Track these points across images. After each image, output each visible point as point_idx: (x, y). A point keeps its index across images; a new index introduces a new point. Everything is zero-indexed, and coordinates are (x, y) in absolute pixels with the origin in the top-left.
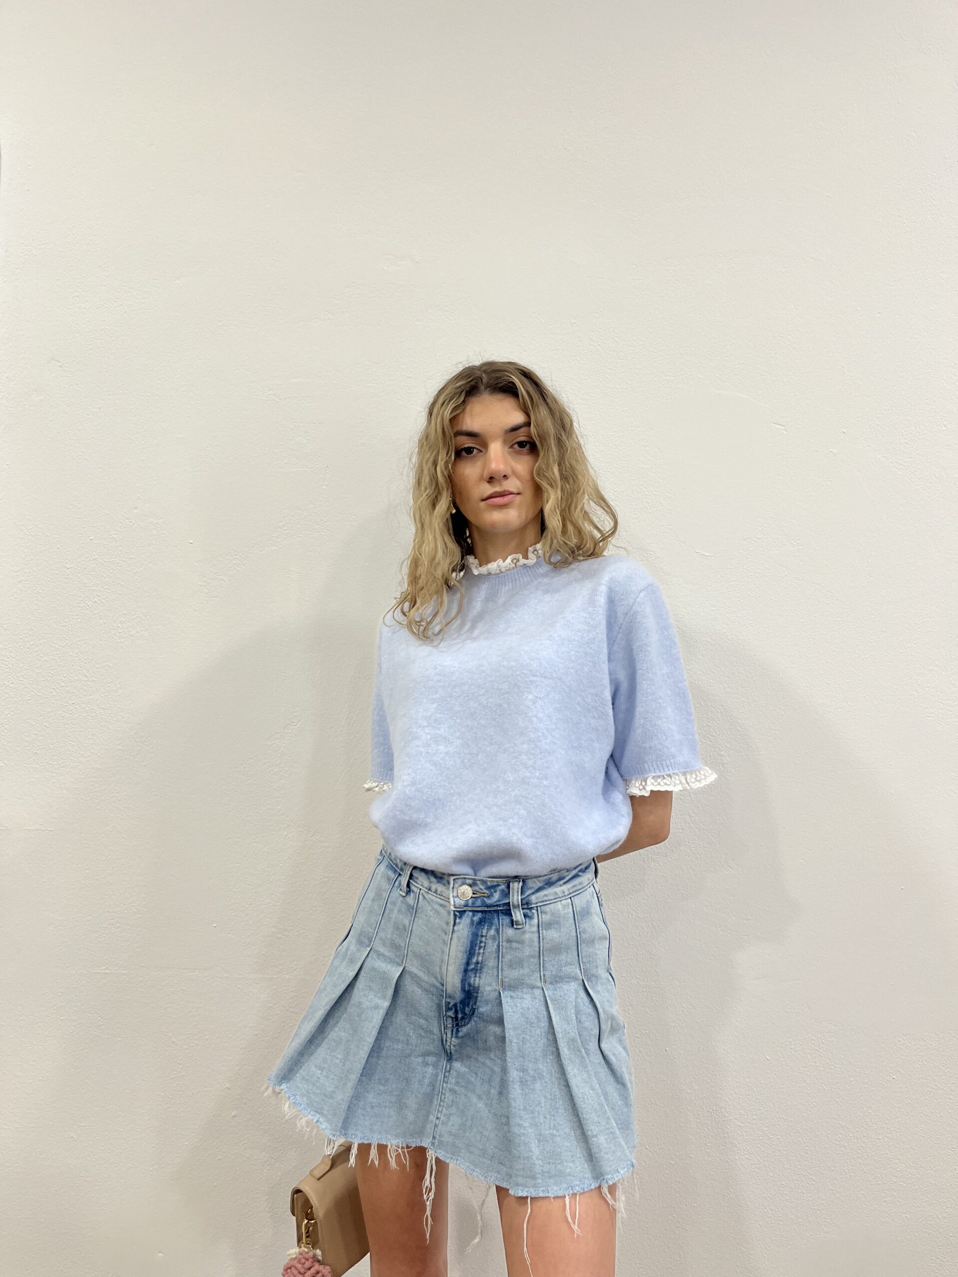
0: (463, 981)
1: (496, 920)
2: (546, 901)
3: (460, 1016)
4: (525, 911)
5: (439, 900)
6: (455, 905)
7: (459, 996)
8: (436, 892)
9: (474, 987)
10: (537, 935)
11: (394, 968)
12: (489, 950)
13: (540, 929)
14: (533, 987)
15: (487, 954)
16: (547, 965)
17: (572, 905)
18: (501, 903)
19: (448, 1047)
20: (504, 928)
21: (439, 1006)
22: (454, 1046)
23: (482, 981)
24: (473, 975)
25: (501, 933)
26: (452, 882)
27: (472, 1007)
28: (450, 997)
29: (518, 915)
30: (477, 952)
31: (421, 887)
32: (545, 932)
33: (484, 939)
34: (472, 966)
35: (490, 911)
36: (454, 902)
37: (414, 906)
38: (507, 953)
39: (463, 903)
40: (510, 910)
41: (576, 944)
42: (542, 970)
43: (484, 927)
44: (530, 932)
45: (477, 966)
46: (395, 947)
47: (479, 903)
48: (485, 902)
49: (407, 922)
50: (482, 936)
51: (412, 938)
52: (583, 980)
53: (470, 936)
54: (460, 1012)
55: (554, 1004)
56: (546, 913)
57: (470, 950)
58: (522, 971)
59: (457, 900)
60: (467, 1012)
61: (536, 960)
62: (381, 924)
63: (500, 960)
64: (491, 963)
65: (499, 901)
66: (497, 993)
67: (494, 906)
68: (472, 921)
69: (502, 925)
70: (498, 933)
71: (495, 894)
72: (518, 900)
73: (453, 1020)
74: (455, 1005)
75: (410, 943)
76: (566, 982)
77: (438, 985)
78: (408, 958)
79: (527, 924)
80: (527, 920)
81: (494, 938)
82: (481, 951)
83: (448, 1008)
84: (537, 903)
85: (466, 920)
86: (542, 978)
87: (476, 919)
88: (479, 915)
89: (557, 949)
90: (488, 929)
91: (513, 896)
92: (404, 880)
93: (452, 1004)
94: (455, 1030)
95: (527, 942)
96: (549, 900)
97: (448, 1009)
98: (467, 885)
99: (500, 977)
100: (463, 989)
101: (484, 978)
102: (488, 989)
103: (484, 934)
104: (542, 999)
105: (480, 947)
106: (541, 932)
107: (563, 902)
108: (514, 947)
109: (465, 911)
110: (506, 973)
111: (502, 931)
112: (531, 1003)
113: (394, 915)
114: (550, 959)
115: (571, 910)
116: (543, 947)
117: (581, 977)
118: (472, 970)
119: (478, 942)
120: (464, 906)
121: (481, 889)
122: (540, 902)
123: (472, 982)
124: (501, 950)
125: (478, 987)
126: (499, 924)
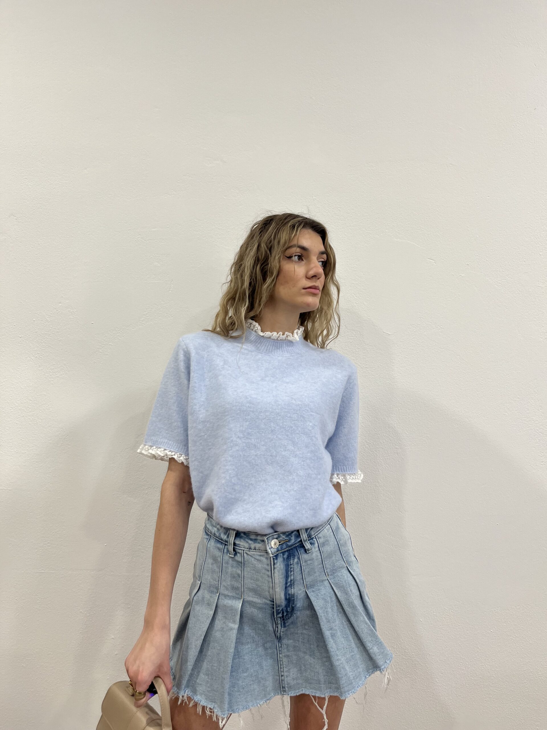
0: (285, 594)
1: (296, 552)
2: (319, 531)
3: (285, 614)
4: (310, 541)
5: (259, 554)
6: (272, 553)
7: (284, 603)
8: (255, 549)
9: (292, 595)
10: (319, 552)
11: (237, 602)
12: (296, 571)
13: (320, 547)
14: (323, 581)
15: (295, 573)
16: (327, 566)
17: (331, 527)
18: (297, 542)
19: (278, 634)
20: (302, 555)
21: (271, 614)
22: (283, 632)
23: (295, 590)
24: (290, 589)
25: (301, 559)
26: (266, 541)
27: (292, 606)
28: (279, 606)
29: (307, 545)
30: (290, 574)
31: (243, 549)
32: (322, 548)
33: (292, 566)
34: (289, 584)
35: (292, 549)
36: (271, 552)
37: (242, 561)
38: (306, 568)
39: (276, 550)
40: (302, 543)
41: (338, 548)
42: (325, 570)
43: (290, 559)
44: (315, 552)
46: (234, 589)
47: (284, 546)
48: (288, 545)
49: (239, 572)
51: (245, 580)
52: (347, 567)
53: (285, 567)
54: (285, 612)
55: (336, 586)
56: (320, 538)
58: (315, 575)
59: (272, 550)
60: (288, 610)
61: (321, 565)
62: (222, 577)
63: (303, 574)
64: (298, 577)
65: (295, 541)
66: (304, 592)
67: (294, 545)
68: (284, 558)
69: (301, 554)
70: (299, 559)
71: (292, 538)
72: (306, 536)
73: (281, 618)
74: (282, 610)
75: (245, 584)
76: (339, 571)
77: (268, 602)
78: (245, 593)
79: (313, 548)
80: (312, 546)
81: (297, 563)
82: (292, 573)
84: (315, 534)
85: (280, 559)
86: (326, 574)
87: (285, 556)
88: (287, 554)
89: (330, 556)
90: (293, 559)
91: (302, 535)
92: (231, 548)
93: (281, 609)
94: (283, 624)
95: (315, 558)
97: (278, 613)
98: (275, 539)
99: (305, 583)
100: (286, 599)
101: (296, 588)
102: (300, 592)
103: (292, 563)
104: (329, 586)
105: (291, 571)
106: (320, 549)
107: (326, 528)
108: (309, 563)
109: (278, 554)
110: (307, 580)
111: (301, 557)
112: (325, 590)
113: (230, 570)
114: (328, 562)
115: (331, 530)
116: (324, 557)
117: (345, 565)
118: (289, 586)
119: (290, 568)
120: (277, 551)
121: (283, 538)
122: (316, 533)
123: (290, 592)
124: (302, 568)
125: (294, 594)
126: (299, 554)
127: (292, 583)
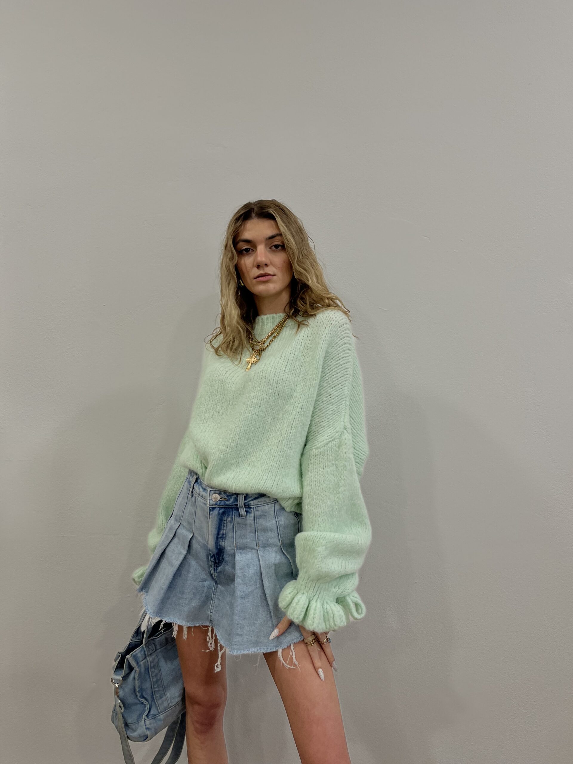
8: (202, 496)
9: (222, 547)
10: (253, 521)
11: (189, 534)
12: (229, 528)
13: (255, 519)
24: (221, 541)
26: (208, 492)
27: (222, 557)
33: (225, 522)
34: (220, 536)
36: (210, 502)
41: (276, 527)
48: (225, 503)
49: (193, 511)
50: (225, 521)
51: (196, 519)
56: (258, 511)
60: (220, 559)
64: (230, 534)
76: (271, 547)
78: (195, 530)
80: (248, 514)
86: (257, 544)
89: (265, 530)
92: (191, 489)
97: (211, 557)
100: (217, 548)
102: (229, 548)
103: (225, 519)
104: (257, 555)
105: (224, 526)
107: (269, 505)
114: (262, 534)
115: (273, 509)
118: (221, 538)
123: (221, 544)
125: (224, 547)
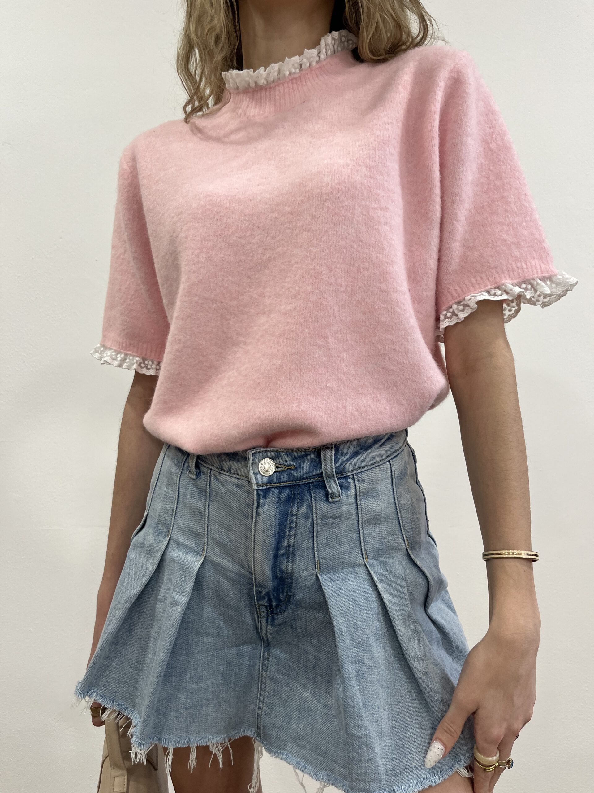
0: (274, 567)
1: (307, 494)
4: (340, 481)
5: (236, 481)
6: (257, 483)
16: (367, 539)
17: (391, 468)
19: (264, 635)
20: (318, 503)
21: (250, 595)
22: (271, 634)
23: (296, 567)
25: (314, 509)
29: (333, 487)
30: (287, 534)
31: (211, 467)
32: (363, 502)
35: (299, 485)
37: (207, 489)
38: (322, 530)
40: (323, 481)
43: (294, 504)
44: (347, 504)
45: (288, 550)
46: (195, 535)
47: (285, 477)
53: (278, 517)
54: (274, 600)
55: (379, 581)
57: (278, 533)
58: (341, 549)
59: (257, 477)
61: (355, 535)
62: (177, 511)
63: (315, 540)
66: (314, 578)
67: (304, 479)
68: (279, 499)
70: (311, 510)
72: (332, 469)
75: (209, 530)
77: (246, 573)
81: (306, 516)
82: (293, 532)
83: (260, 597)
87: (284, 496)
88: (287, 492)
90: (298, 506)
94: (270, 618)
95: (344, 516)
96: (366, 466)
98: (269, 458)
99: (316, 559)
101: (297, 563)
108: (330, 523)
109: (269, 489)
110: (321, 553)
111: (316, 506)
112: (355, 583)
113: (190, 501)
116: (362, 519)
117: (404, 547)
119: (288, 522)
120: (269, 483)
121: (286, 461)
122: (356, 469)
124: (315, 529)
126: (312, 500)
127: (291, 551)
